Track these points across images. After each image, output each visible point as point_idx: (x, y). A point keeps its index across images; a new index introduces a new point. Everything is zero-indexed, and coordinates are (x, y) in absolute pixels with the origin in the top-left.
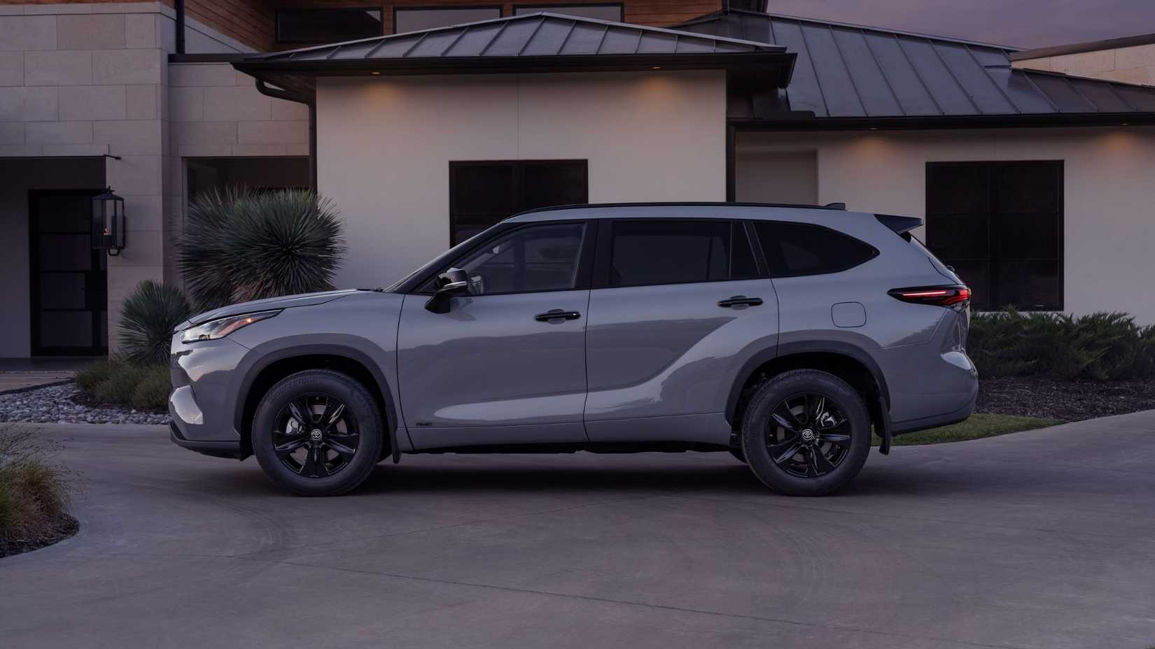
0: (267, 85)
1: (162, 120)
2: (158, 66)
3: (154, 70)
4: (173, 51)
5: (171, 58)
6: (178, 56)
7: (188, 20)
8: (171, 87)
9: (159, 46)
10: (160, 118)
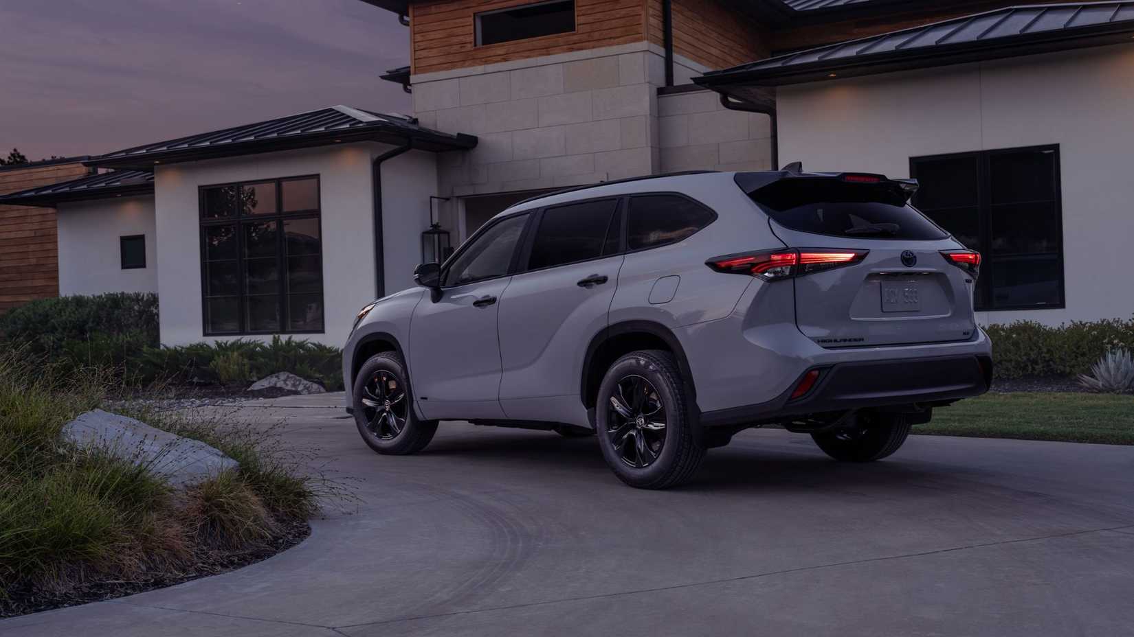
0: (731, 99)
1: (652, 147)
2: (647, 98)
3: (643, 102)
4: (662, 84)
5: (661, 91)
6: (668, 88)
7: (676, 57)
8: (659, 117)
9: (647, 80)
10: (650, 145)
